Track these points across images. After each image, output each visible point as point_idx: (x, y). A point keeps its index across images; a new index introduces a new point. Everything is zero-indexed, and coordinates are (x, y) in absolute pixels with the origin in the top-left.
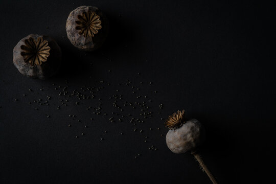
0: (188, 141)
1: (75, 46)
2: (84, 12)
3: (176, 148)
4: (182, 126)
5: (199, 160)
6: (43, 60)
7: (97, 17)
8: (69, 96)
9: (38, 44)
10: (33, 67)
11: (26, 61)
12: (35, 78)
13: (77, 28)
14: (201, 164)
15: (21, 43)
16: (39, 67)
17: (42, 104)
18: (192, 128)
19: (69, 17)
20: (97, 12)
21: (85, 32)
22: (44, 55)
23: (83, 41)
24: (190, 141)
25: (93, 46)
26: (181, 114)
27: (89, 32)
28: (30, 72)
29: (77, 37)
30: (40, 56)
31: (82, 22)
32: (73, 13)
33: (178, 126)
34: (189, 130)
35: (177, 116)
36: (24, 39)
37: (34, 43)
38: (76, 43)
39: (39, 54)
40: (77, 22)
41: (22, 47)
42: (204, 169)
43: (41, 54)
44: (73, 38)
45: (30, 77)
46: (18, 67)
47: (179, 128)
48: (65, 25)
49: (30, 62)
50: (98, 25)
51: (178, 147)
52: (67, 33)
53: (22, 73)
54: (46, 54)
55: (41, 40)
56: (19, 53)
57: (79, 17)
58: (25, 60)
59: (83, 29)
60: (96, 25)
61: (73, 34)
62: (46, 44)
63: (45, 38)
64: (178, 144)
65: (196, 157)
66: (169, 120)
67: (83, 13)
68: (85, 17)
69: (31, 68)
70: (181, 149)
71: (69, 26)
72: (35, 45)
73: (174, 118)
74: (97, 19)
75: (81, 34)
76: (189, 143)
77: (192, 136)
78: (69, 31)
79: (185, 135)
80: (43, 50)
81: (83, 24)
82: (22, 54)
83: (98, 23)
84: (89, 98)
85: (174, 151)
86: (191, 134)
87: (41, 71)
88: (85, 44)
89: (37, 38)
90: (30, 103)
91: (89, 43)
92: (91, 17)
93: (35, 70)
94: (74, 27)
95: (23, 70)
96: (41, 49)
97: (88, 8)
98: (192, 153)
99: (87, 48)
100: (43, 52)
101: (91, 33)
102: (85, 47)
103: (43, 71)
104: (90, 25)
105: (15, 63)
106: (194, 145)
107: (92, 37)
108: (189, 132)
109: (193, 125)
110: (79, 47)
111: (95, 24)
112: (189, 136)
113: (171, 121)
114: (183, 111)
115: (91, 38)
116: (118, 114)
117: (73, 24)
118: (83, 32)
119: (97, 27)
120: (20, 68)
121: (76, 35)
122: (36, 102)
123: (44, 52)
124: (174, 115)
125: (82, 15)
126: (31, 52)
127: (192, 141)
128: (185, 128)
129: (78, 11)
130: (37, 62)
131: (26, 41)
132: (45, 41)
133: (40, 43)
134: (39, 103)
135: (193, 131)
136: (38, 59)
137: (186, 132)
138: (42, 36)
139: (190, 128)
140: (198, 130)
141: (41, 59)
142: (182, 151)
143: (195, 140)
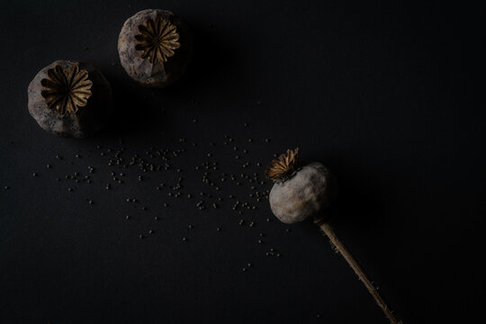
0: (307, 199)
1: (135, 79)
2: (149, 20)
3: (287, 214)
4: (296, 174)
5: (328, 233)
6: (81, 104)
7: (171, 28)
8: (127, 166)
9: (70, 76)
10: (62, 116)
11: (52, 106)
12: (66, 135)
13: (138, 48)
14: (333, 240)
15: (42, 75)
16: (74, 117)
17: (79, 181)
18: (312, 177)
19: (123, 30)
20: (172, 20)
21: (152, 53)
22: (82, 95)
23: (148, 71)
24: (310, 200)
25: (165, 78)
26: (292, 155)
27: (159, 54)
28: (58, 126)
29: (137, 62)
30: (75, 96)
31: (145, 36)
32: (130, 23)
33: (288, 175)
34: (307, 181)
35: (287, 159)
36: (46, 69)
37: (64, 75)
38: (135, 73)
39: (73, 94)
40: (137, 37)
41: (44, 82)
42: (339, 248)
43: (76, 94)
44: (131, 65)
45: (59, 133)
46: (36, 118)
47: (290, 178)
48: (117, 43)
49: (58, 107)
50: (174, 41)
51: (290, 212)
52: (121, 57)
53: (44, 127)
54: (85, 93)
55: (76, 69)
56: (39, 92)
57: (141, 28)
58: (49, 104)
59: (148, 49)
60: (171, 42)
61: (131, 59)
62: (84, 76)
63: (82, 66)
64: (290, 206)
65: (323, 227)
66: (273, 167)
67: (148, 22)
68: (151, 29)
69: (60, 119)
70: (295, 215)
71: (123, 45)
72: (66, 78)
73: (281, 163)
74: (171, 31)
75: (144, 57)
76: (308, 204)
77: (314, 191)
78: (123, 53)
79: (302, 190)
80: (80, 87)
81: (148, 40)
82: (45, 94)
83: (174, 38)
84: (160, 169)
85: (283, 220)
86: (311, 187)
87: (76, 124)
88: (152, 76)
89: (69, 66)
90: (60, 180)
91: (159, 73)
92: (162, 28)
93: (67, 121)
94: (132, 46)
95: (45, 122)
96: (77, 86)
97: (155, 12)
98: (315, 222)
99: (156, 83)
100: (79, 90)
101: (162, 55)
102: (152, 81)
103: (80, 122)
104: (159, 41)
105: (32, 112)
106: (317, 206)
107: (165, 63)
108: (308, 185)
109: (315, 171)
110: (142, 81)
111: (168, 39)
112: (308, 190)
113: (278, 169)
114: (297, 150)
115: (162, 63)
116: (211, 196)
117: (130, 40)
118: (148, 55)
119: (172, 45)
120: (40, 119)
121: (135, 60)
122: (69, 177)
123: (82, 89)
124: (281, 158)
125: (145, 24)
126: (58, 91)
127: (315, 199)
128: (301, 179)
129: (138, 18)
130: (69, 107)
131: (50, 72)
132: (84, 72)
133: (74, 75)
134: (75, 178)
135: (315, 183)
136: (72, 103)
137: (303, 184)
138: (77, 63)
139: (309, 177)
140: (323, 179)
141: (76, 102)
142: (296, 218)
143: (319, 198)
